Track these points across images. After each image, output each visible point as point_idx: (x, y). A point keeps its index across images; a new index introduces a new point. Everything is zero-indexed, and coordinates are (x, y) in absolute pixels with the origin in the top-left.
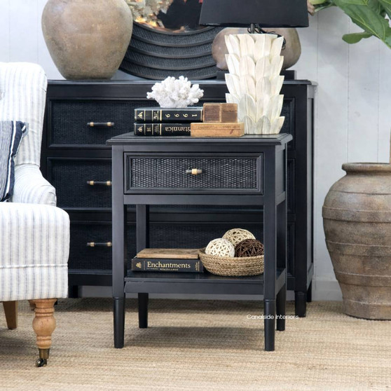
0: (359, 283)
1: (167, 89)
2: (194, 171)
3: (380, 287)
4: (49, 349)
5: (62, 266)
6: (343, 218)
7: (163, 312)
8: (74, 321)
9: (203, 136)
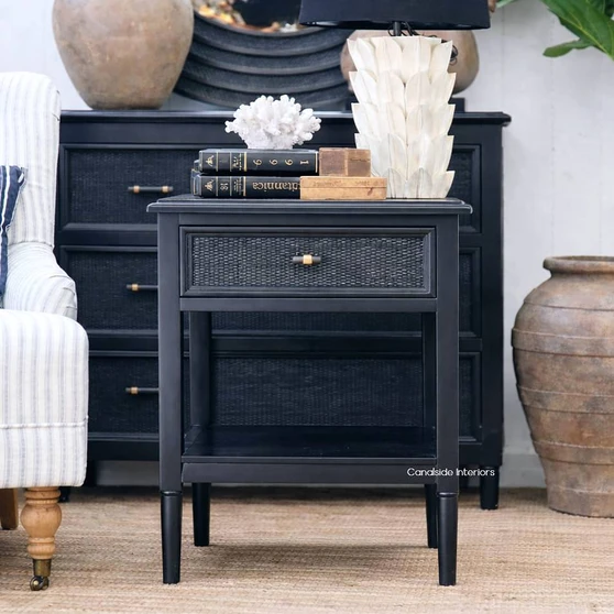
0: (573, 460)
1: (259, 116)
2: (307, 259)
3: (608, 465)
4: (50, 560)
5: (75, 426)
6: (546, 349)
7: (249, 503)
8: (102, 516)
9: (323, 199)
